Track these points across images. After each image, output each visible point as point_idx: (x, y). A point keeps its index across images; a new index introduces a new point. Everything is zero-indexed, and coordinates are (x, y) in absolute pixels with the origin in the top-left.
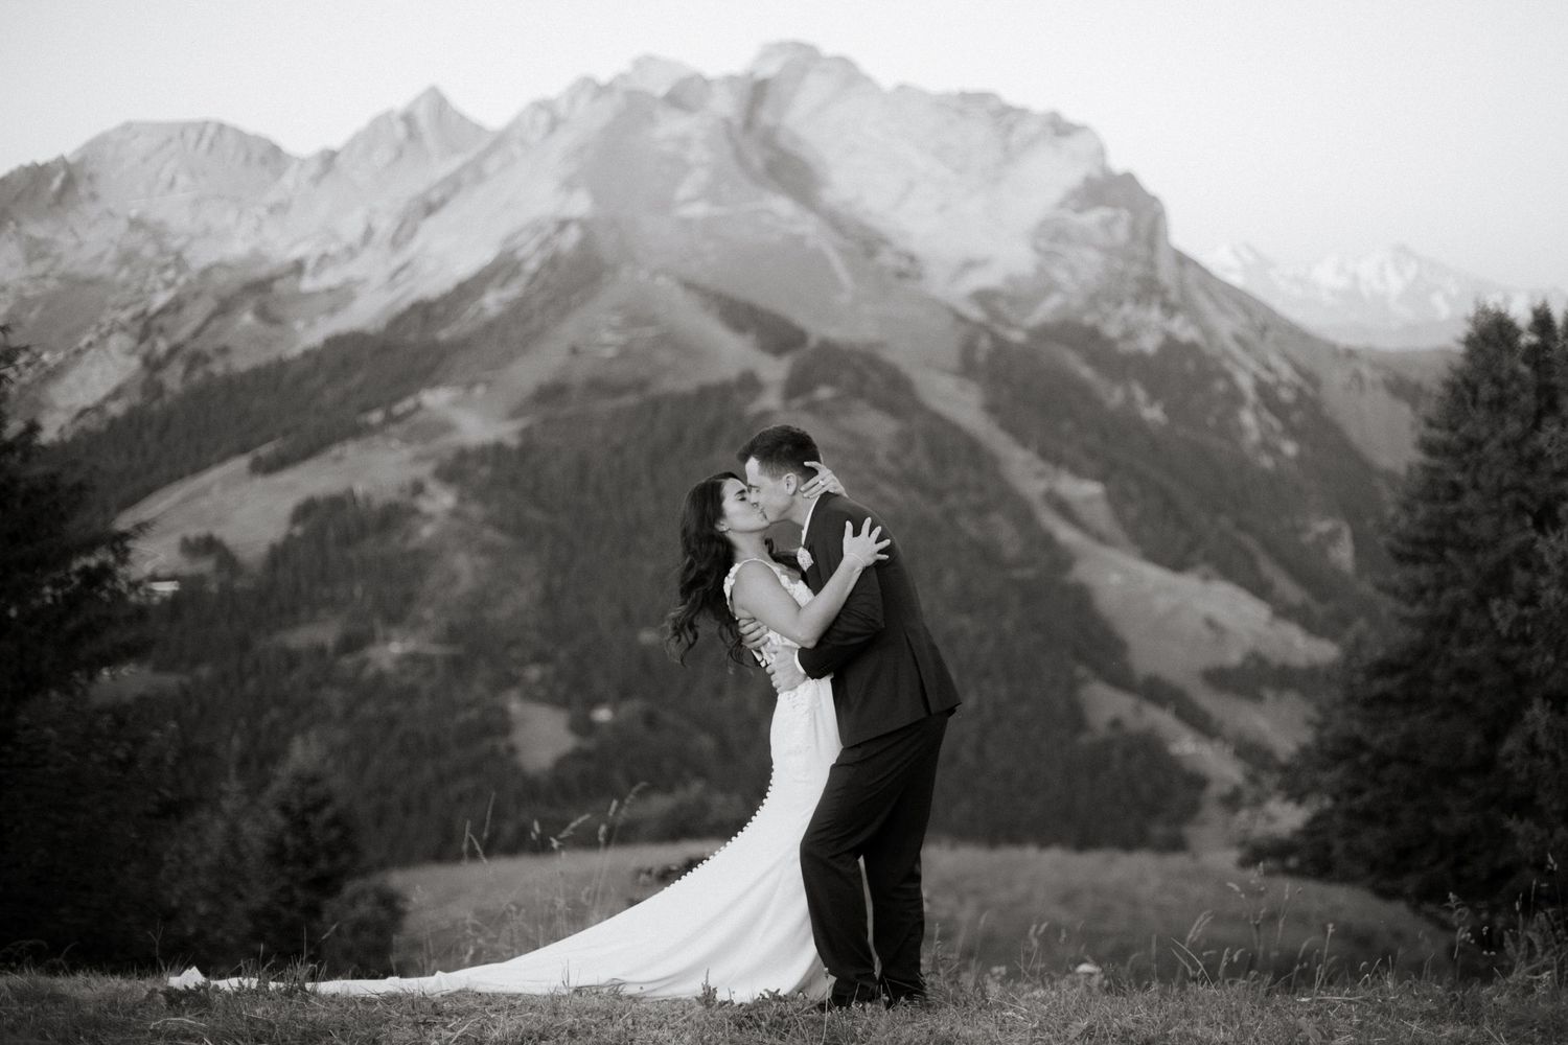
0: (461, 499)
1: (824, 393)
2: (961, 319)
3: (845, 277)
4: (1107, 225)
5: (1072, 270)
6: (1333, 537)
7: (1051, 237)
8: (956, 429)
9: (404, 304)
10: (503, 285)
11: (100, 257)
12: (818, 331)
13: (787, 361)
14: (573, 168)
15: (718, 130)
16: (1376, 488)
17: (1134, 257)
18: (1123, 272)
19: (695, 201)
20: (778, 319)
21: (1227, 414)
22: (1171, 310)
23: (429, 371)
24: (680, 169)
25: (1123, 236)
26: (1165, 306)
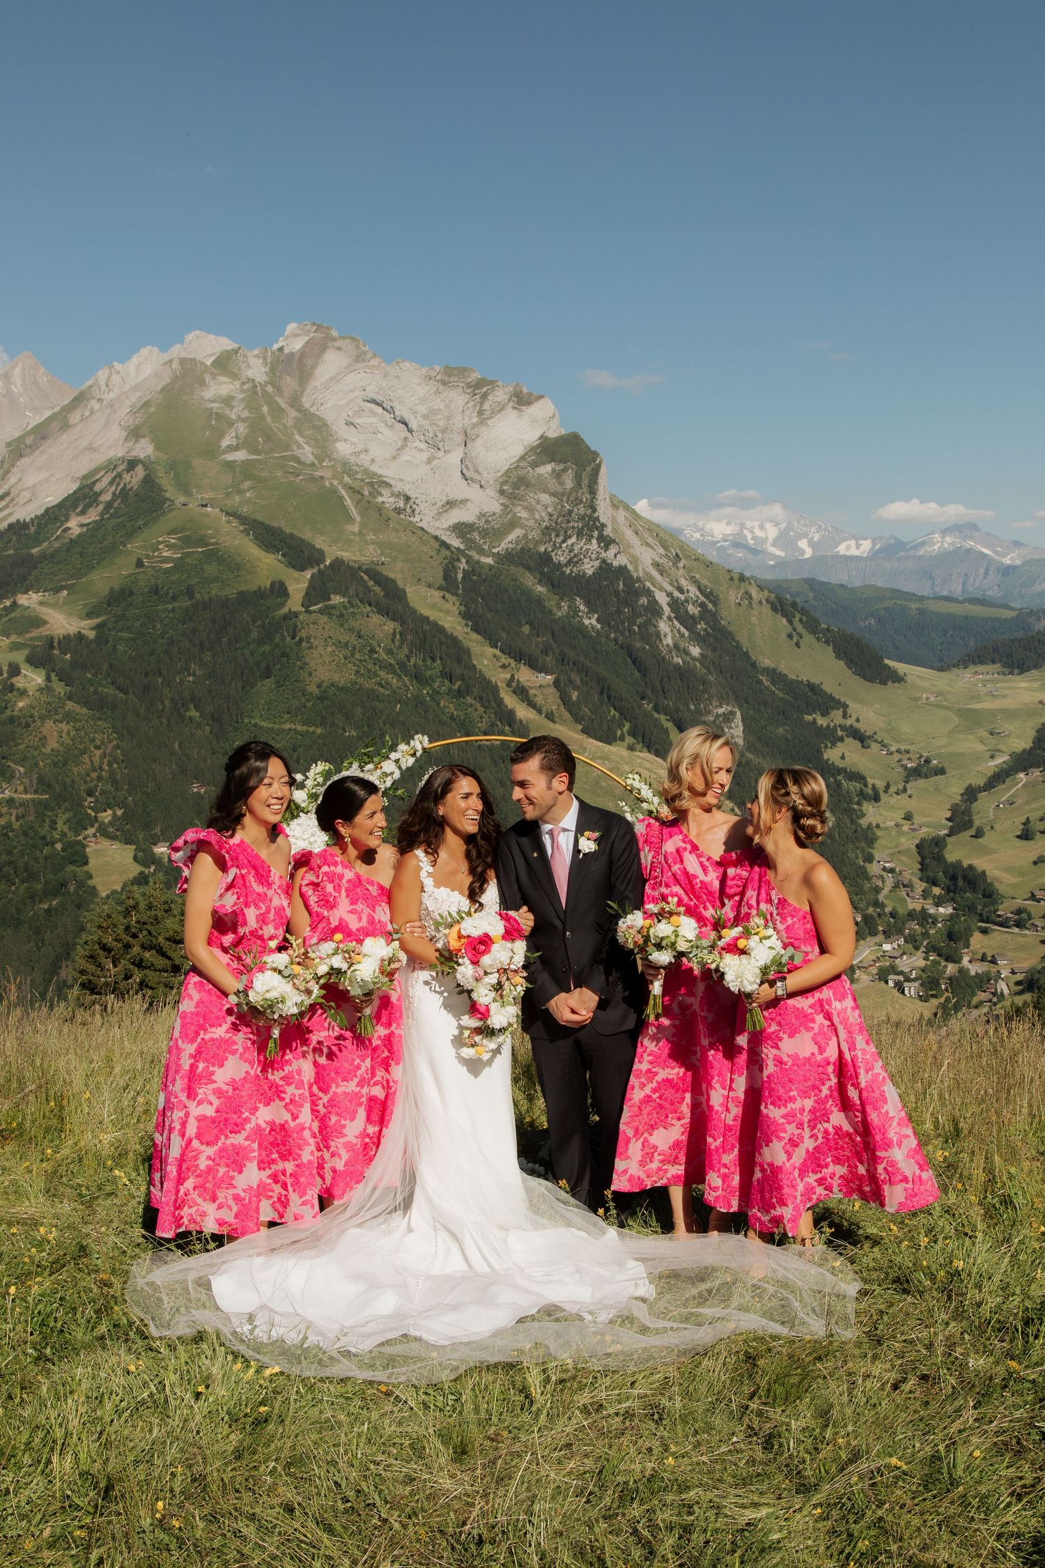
0: (48, 679)
1: (336, 599)
2: (444, 544)
3: (354, 512)
4: (558, 475)
5: (531, 510)
6: (728, 718)
7: (514, 485)
8: (441, 629)
10: (83, 513)
12: (332, 552)
13: (308, 575)
14: (139, 420)
15: (254, 393)
16: (759, 682)
17: (578, 501)
18: (570, 512)
19: (236, 448)
20: (302, 541)
21: (648, 623)
22: (606, 542)
23: (25, 579)
24: (223, 423)
25: (569, 484)
26: (601, 538)
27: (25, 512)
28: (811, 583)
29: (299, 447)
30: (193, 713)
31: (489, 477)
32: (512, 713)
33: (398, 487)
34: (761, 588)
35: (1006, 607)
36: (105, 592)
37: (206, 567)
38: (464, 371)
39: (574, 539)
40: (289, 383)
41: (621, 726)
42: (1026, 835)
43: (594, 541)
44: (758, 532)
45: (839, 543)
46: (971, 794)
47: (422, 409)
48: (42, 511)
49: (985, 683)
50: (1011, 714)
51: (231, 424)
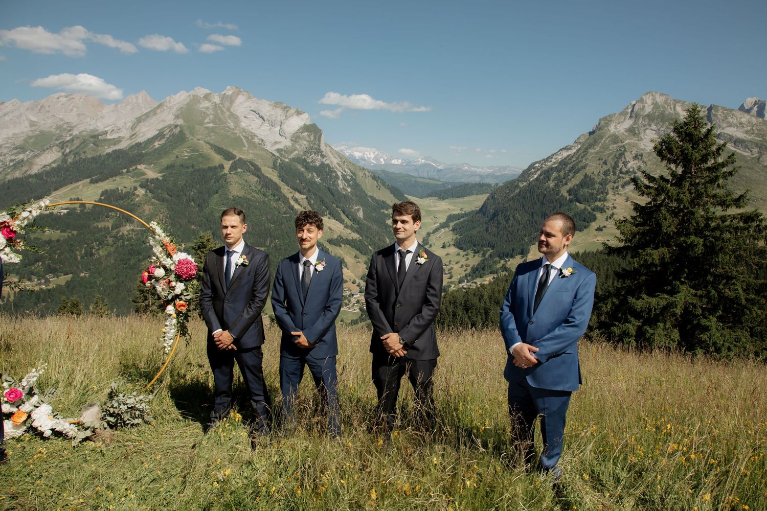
0: (146, 192)
1: (239, 170)
2: (273, 155)
3: (246, 144)
4: (309, 136)
5: (300, 145)
6: (358, 210)
7: (296, 138)
8: (272, 181)
9: (134, 143)
10: (160, 141)
11: (51, 127)
12: (239, 156)
13: (231, 162)
14: (179, 113)
15: (216, 106)
16: (368, 200)
17: (315, 144)
18: (312, 147)
19: (209, 123)
20: (229, 152)
21: (335, 181)
22: (323, 156)
23: (139, 160)
24: (206, 115)
25: (312, 139)
26: (321, 155)
27: (141, 139)
28: (384, 171)
29: (229, 123)
30: (193, 204)
31: (288, 135)
32: (293, 206)
33: (260, 137)
34: (369, 172)
35: (440, 181)
36: (166, 166)
37: (199, 159)
38: (281, 103)
39: (313, 155)
40: (227, 104)
41: (326, 211)
42: (444, 247)
43: (319, 156)
44: (369, 156)
45: (391, 160)
46: (429, 234)
47: (268, 114)
48: (146, 140)
49: (433, 202)
50: (440, 212)
51: (208, 115)
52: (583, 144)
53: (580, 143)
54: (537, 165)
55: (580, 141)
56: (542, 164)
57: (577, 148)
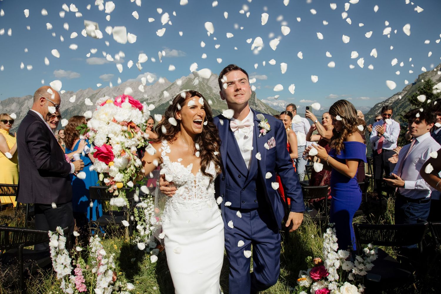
14: (182, 88)
15: (200, 83)
18: (251, 101)
22: (256, 106)
27: (164, 102)
29: (207, 91)
39: (251, 106)
40: (206, 81)
43: (254, 106)
44: (281, 104)
51: (196, 88)
52: (408, 91)
53: (406, 90)
54: (380, 105)
55: (407, 89)
56: (383, 104)
57: (404, 94)
